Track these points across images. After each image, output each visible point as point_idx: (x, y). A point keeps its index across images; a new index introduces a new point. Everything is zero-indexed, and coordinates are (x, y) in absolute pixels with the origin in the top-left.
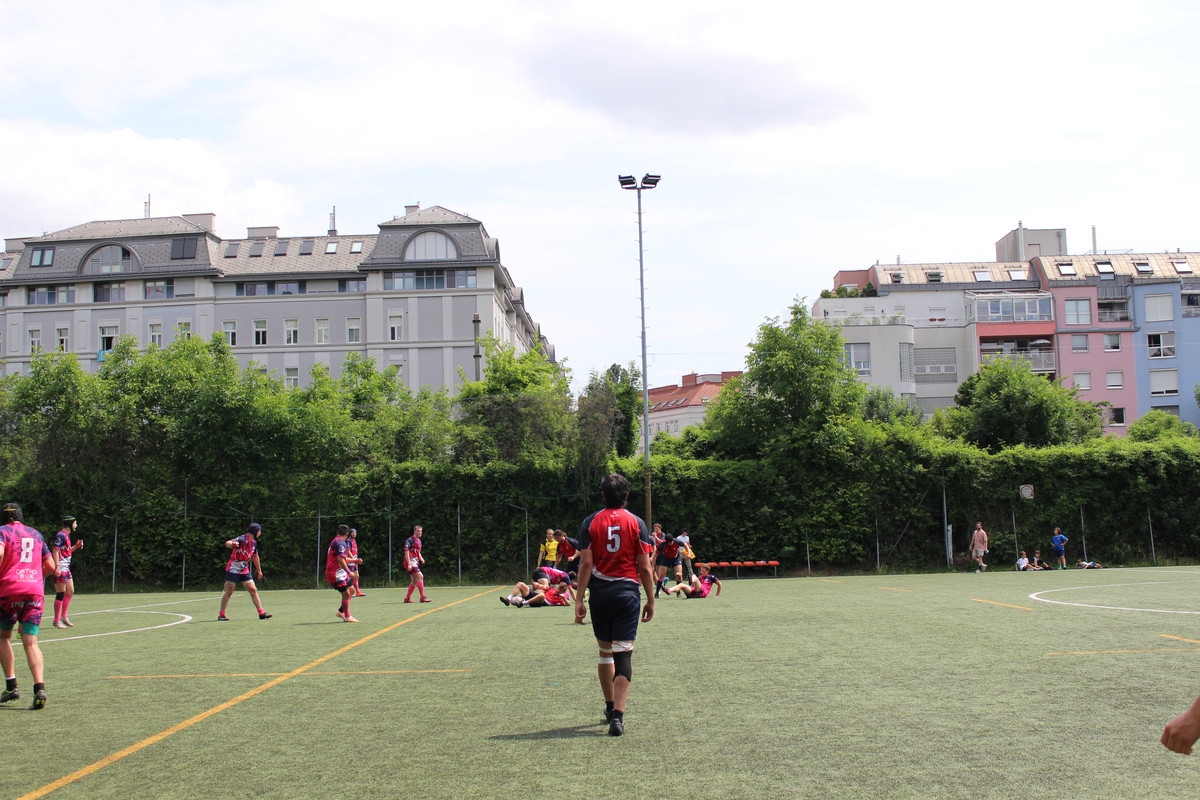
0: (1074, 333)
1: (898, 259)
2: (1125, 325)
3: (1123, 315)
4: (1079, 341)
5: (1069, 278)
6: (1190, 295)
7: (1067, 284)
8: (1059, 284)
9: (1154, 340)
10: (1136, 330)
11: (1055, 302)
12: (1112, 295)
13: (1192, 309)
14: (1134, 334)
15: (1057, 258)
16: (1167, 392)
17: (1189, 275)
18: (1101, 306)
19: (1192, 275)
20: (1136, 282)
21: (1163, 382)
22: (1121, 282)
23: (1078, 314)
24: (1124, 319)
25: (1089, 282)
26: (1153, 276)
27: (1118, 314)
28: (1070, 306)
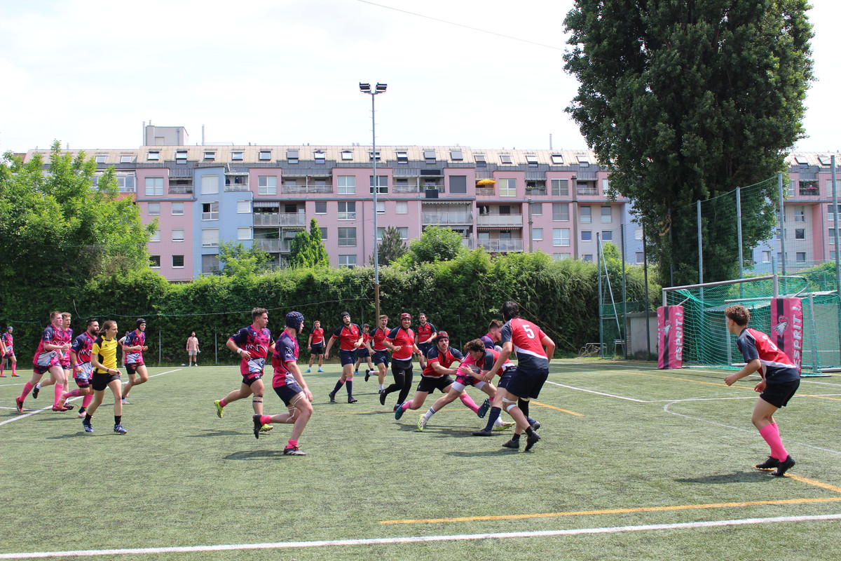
0: (150, 201)
1: (68, 146)
2: (189, 196)
3: (189, 189)
4: (154, 207)
5: (152, 162)
6: (237, 176)
7: (149, 166)
8: (144, 166)
9: (206, 208)
10: (194, 200)
11: (137, 179)
12: (183, 175)
13: (240, 186)
14: (194, 203)
15: (177, 147)
16: (213, 244)
17: (239, 162)
18: (171, 182)
19: (242, 162)
20: (200, 166)
21: (211, 238)
22: (191, 166)
23: (156, 187)
24: (190, 192)
25: (168, 165)
26: (214, 162)
27: (185, 188)
28: (150, 182)
